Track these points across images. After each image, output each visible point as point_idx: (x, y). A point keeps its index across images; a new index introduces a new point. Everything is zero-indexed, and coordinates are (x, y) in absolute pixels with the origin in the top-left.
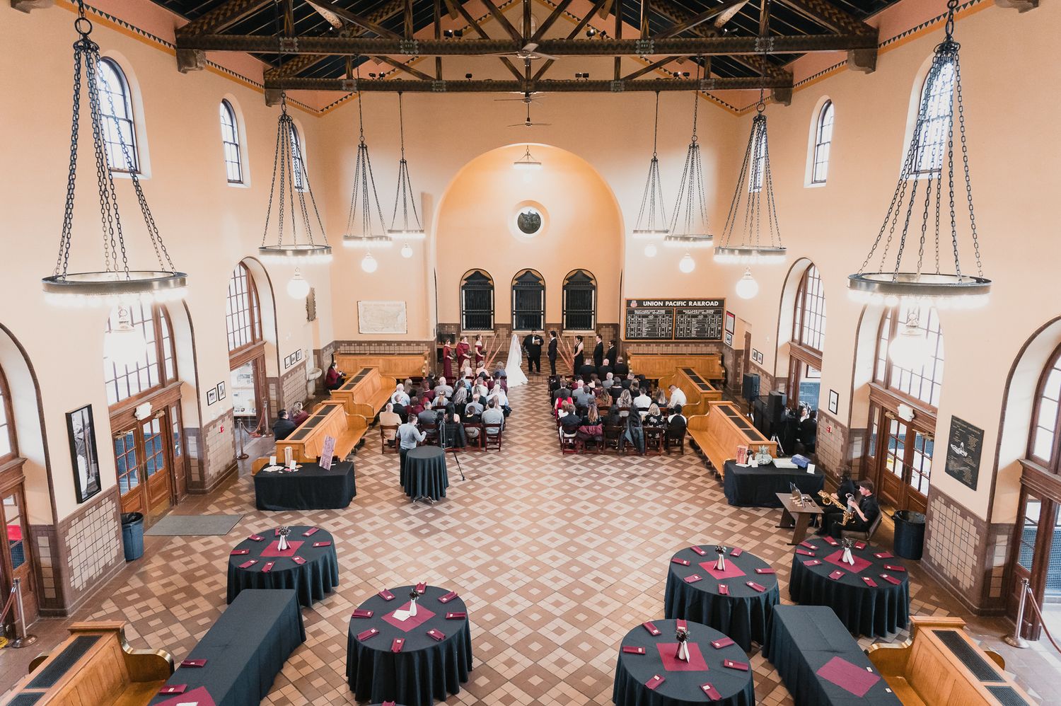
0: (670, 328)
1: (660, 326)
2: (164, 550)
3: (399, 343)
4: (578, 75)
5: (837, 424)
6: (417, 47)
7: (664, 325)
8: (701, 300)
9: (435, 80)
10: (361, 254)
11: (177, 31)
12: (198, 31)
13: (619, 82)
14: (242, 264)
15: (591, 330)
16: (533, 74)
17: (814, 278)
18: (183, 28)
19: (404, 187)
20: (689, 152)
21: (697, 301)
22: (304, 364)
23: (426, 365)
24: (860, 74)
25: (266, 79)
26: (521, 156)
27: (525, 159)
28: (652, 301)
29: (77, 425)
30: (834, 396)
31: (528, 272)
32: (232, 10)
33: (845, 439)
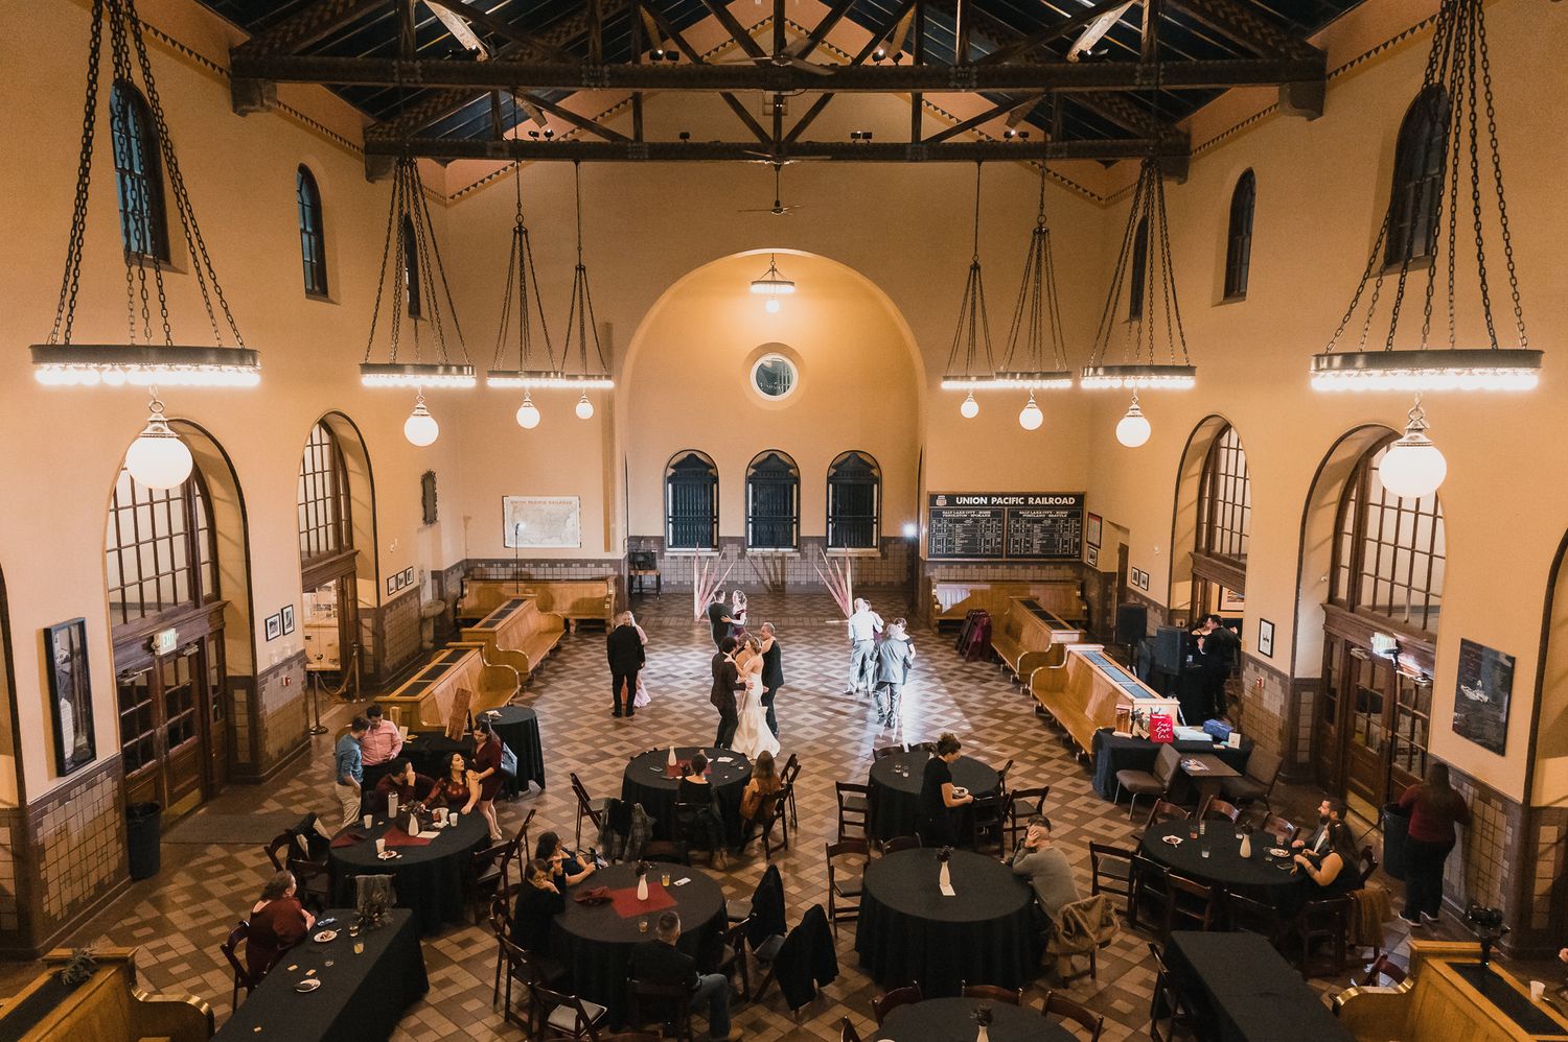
0: (999, 540)
1: (983, 535)
2: (193, 864)
3: (568, 563)
4: (854, 136)
5: (1272, 672)
6: (608, 76)
7: (989, 535)
8: (1048, 496)
9: (632, 142)
10: (515, 399)
11: (233, 51)
12: (265, 51)
13: (920, 145)
14: (323, 423)
15: (872, 547)
16: (786, 131)
17: (1228, 448)
18: (243, 45)
19: (582, 310)
20: (1034, 240)
21: (1041, 496)
22: (417, 591)
23: (610, 596)
24: (1299, 122)
25: (368, 139)
26: (762, 272)
27: (769, 277)
28: (970, 496)
29: (61, 650)
30: (1267, 628)
31: (772, 456)
32: (320, 18)
33: (1285, 696)
